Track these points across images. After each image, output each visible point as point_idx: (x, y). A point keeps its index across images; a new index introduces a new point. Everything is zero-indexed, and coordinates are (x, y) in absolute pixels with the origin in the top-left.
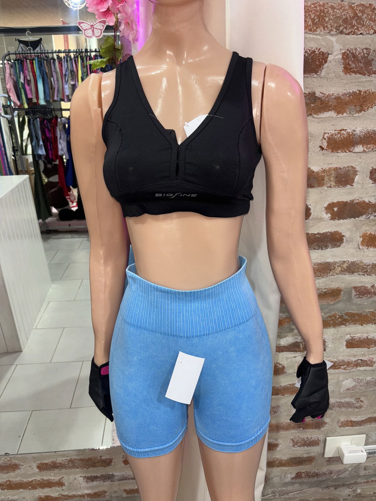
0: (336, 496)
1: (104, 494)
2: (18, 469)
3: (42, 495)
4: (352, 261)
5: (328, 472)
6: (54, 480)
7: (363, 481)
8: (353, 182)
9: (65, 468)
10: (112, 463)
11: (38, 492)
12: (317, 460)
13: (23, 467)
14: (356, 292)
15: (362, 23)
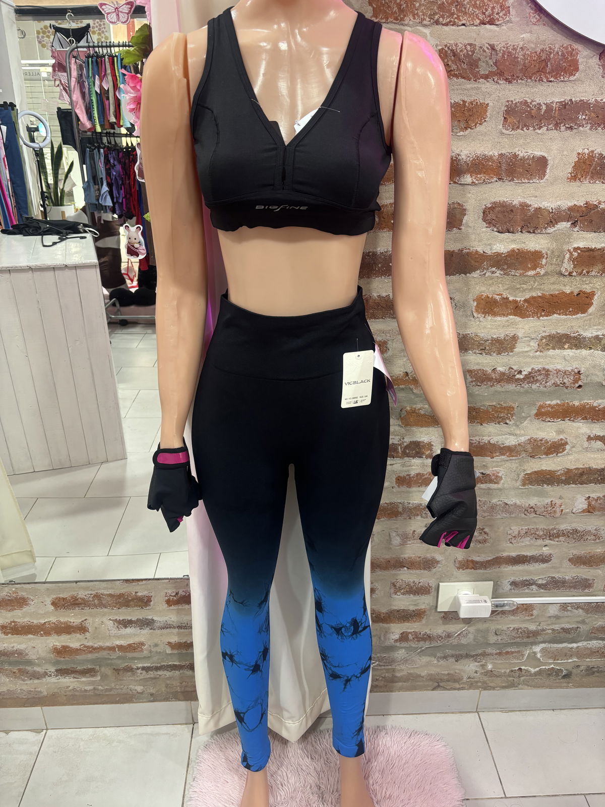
0: (457, 671)
1: (140, 647)
2: (27, 605)
3: (58, 644)
4: (464, 333)
5: (444, 635)
6: (73, 623)
7: (494, 652)
8: (461, 224)
9: (89, 606)
10: (152, 603)
11: (53, 641)
12: (429, 616)
13: (33, 603)
14: (471, 378)
15: (464, 10)
